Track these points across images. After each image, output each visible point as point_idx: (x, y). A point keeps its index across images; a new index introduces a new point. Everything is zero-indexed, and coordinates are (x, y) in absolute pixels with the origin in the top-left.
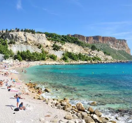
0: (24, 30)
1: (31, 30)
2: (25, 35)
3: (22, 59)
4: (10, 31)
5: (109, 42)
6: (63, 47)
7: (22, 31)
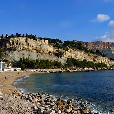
0: (25, 35)
1: (33, 35)
2: (26, 41)
3: (26, 66)
4: (10, 37)
5: (111, 48)
6: (67, 53)
7: (23, 36)
